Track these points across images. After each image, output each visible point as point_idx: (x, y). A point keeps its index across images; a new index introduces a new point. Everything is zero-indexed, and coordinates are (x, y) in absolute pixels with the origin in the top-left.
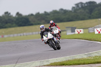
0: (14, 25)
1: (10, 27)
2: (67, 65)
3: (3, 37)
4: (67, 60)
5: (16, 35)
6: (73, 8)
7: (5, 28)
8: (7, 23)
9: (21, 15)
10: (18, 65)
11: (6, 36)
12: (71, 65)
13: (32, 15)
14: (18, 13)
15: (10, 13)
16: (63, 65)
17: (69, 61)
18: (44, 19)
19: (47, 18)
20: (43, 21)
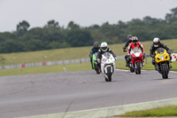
0: (65, 44)
1: (58, 48)
2: (155, 115)
3: (44, 64)
4: (155, 107)
5: (67, 62)
6: (168, 15)
7: (49, 48)
8: (51, 40)
9: (76, 26)
10: (69, 115)
11: (49, 63)
12: (162, 116)
13: (96, 27)
14: (71, 24)
15: (57, 23)
16: (149, 115)
17: (158, 108)
18: (117, 35)
19: (123, 33)
20: (116, 38)
